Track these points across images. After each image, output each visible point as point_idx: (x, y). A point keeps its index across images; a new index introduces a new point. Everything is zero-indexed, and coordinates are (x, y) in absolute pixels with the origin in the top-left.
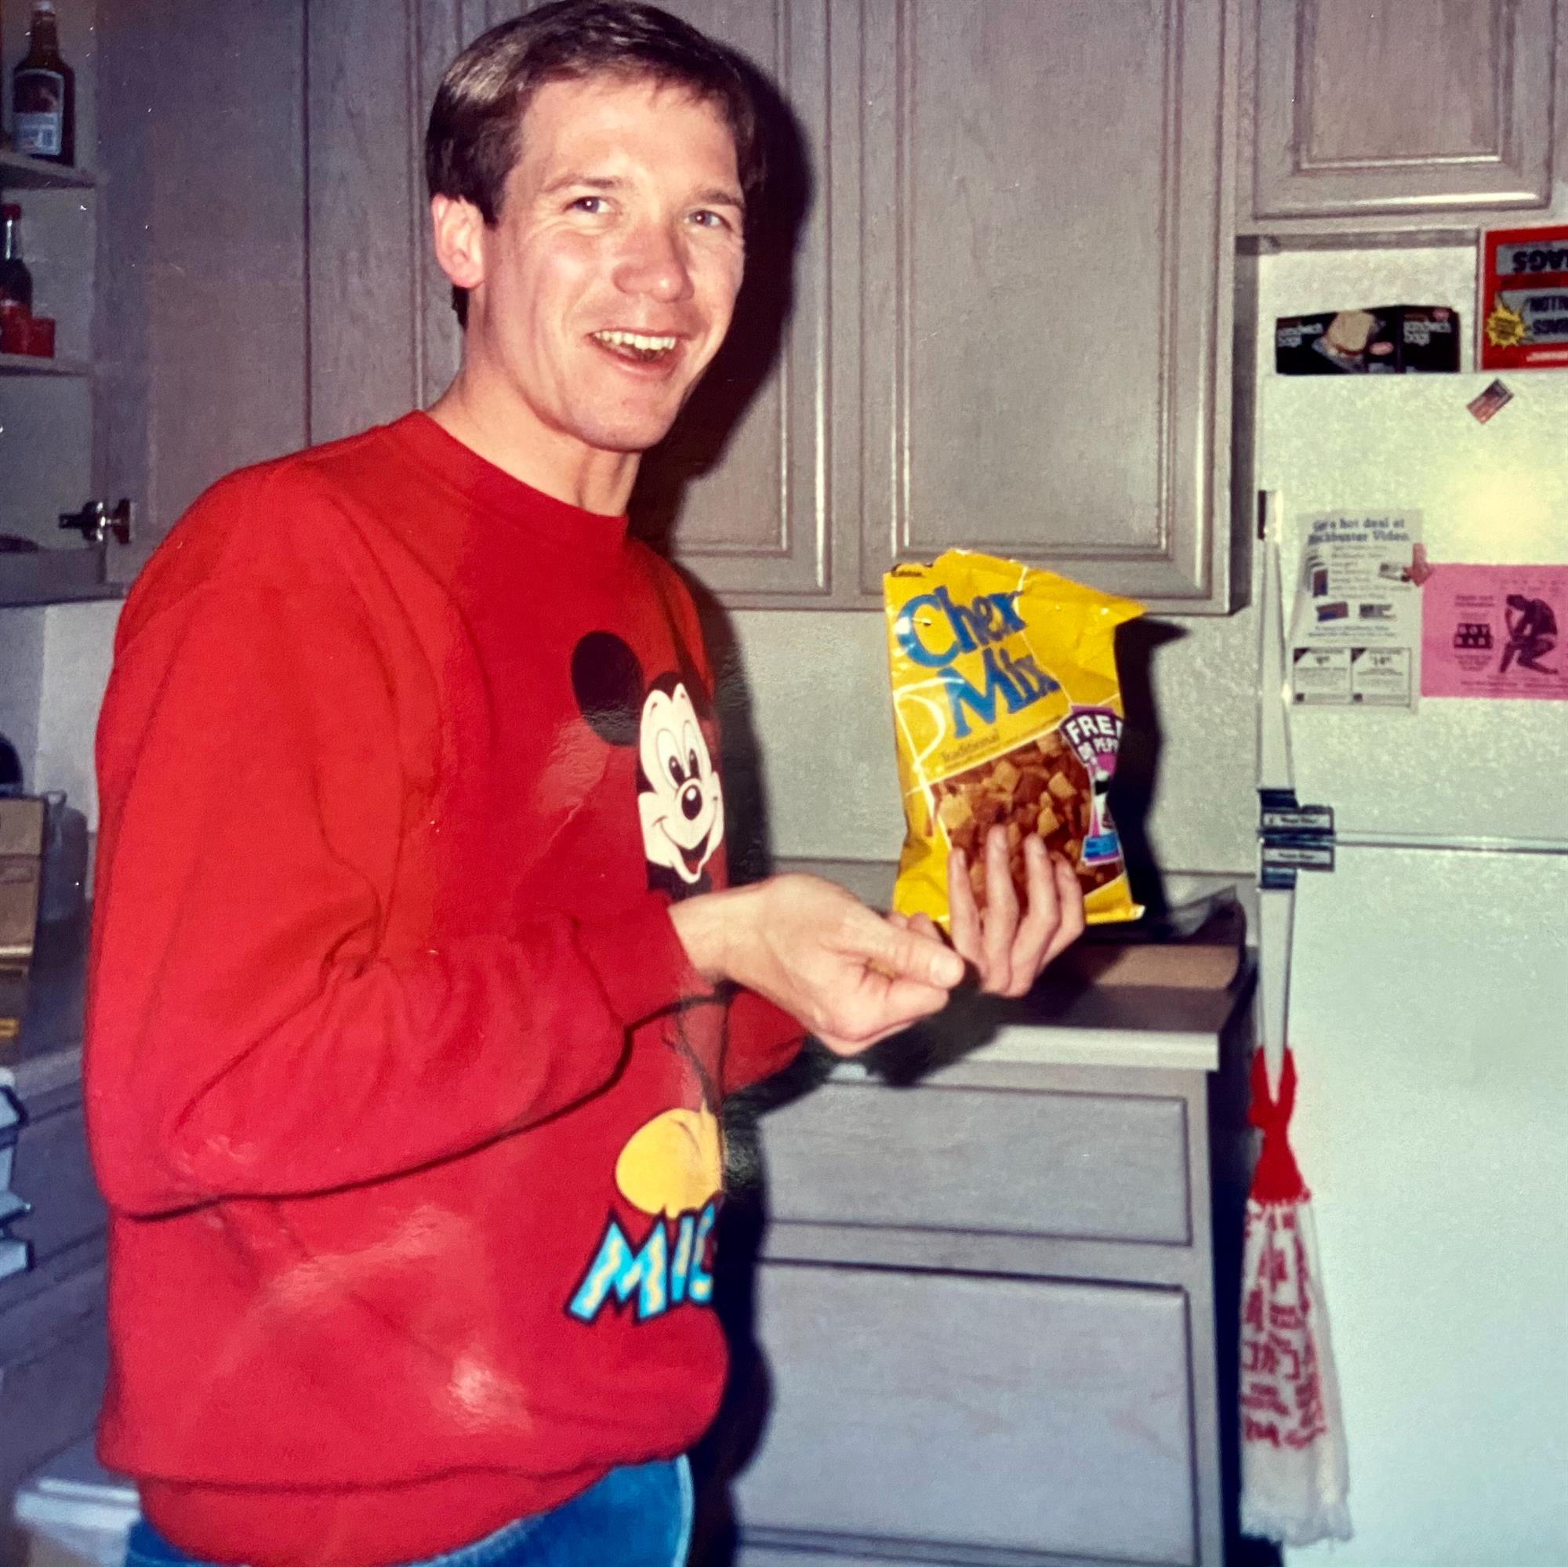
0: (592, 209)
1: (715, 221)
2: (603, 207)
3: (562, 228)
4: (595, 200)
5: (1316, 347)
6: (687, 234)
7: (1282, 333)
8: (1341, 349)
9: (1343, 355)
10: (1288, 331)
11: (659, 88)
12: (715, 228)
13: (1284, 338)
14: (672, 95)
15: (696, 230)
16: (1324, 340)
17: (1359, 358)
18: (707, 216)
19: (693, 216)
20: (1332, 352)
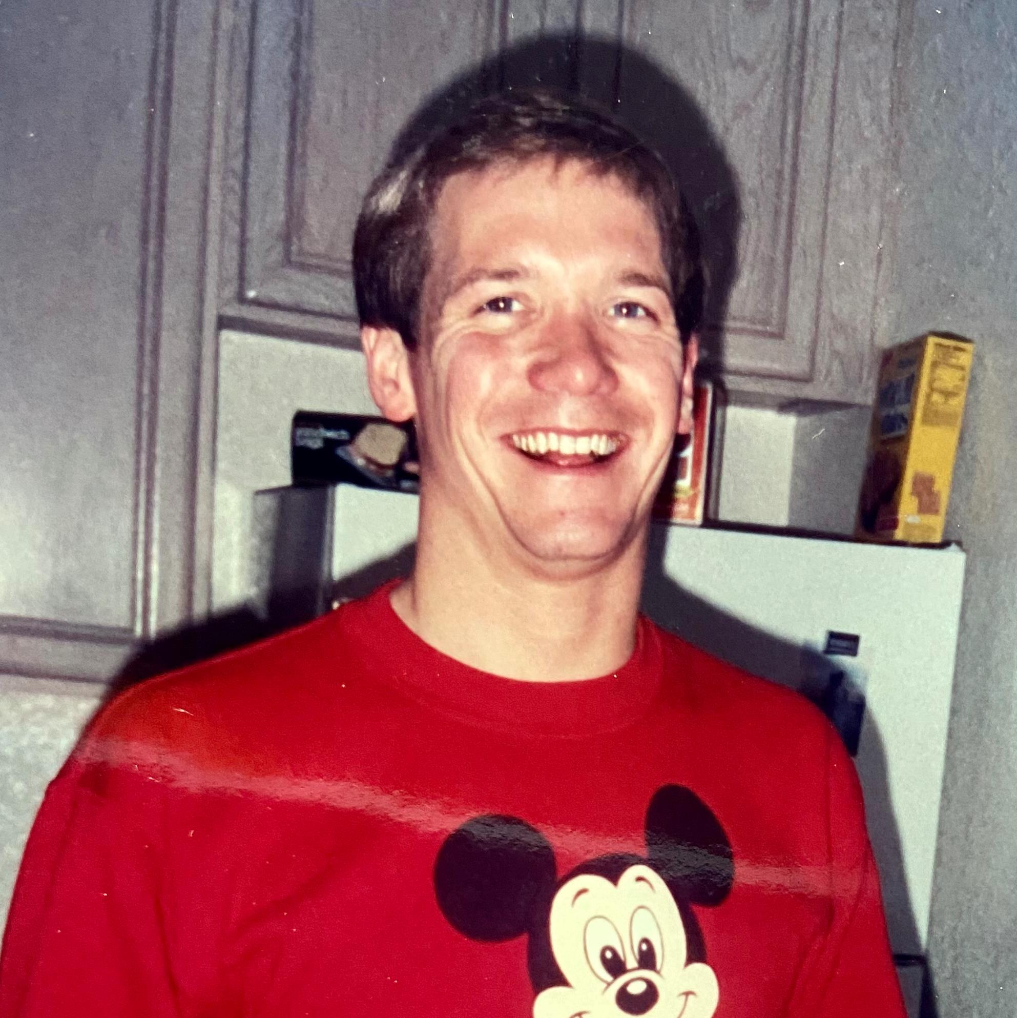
0: (507, 308)
1: (640, 312)
2: (516, 306)
3: (472, 330)
4: (507, 301)
5: (340, 452)
6: (611, 329)
7: (300, 432)
8: (369, 460)
9: (372, 467)
10: (308, 432)
11: (559, 163)
12: (641, 318)
13: (303, 437)
14: (573, 168)
15: (622, 323)
16: (350, 448)
17: (390, 473)
18: (632, 307)
19: (619, 308)
20: (360, 462)
